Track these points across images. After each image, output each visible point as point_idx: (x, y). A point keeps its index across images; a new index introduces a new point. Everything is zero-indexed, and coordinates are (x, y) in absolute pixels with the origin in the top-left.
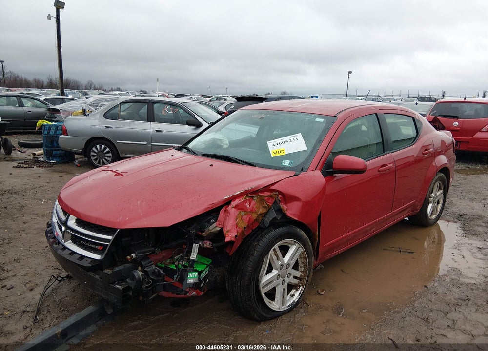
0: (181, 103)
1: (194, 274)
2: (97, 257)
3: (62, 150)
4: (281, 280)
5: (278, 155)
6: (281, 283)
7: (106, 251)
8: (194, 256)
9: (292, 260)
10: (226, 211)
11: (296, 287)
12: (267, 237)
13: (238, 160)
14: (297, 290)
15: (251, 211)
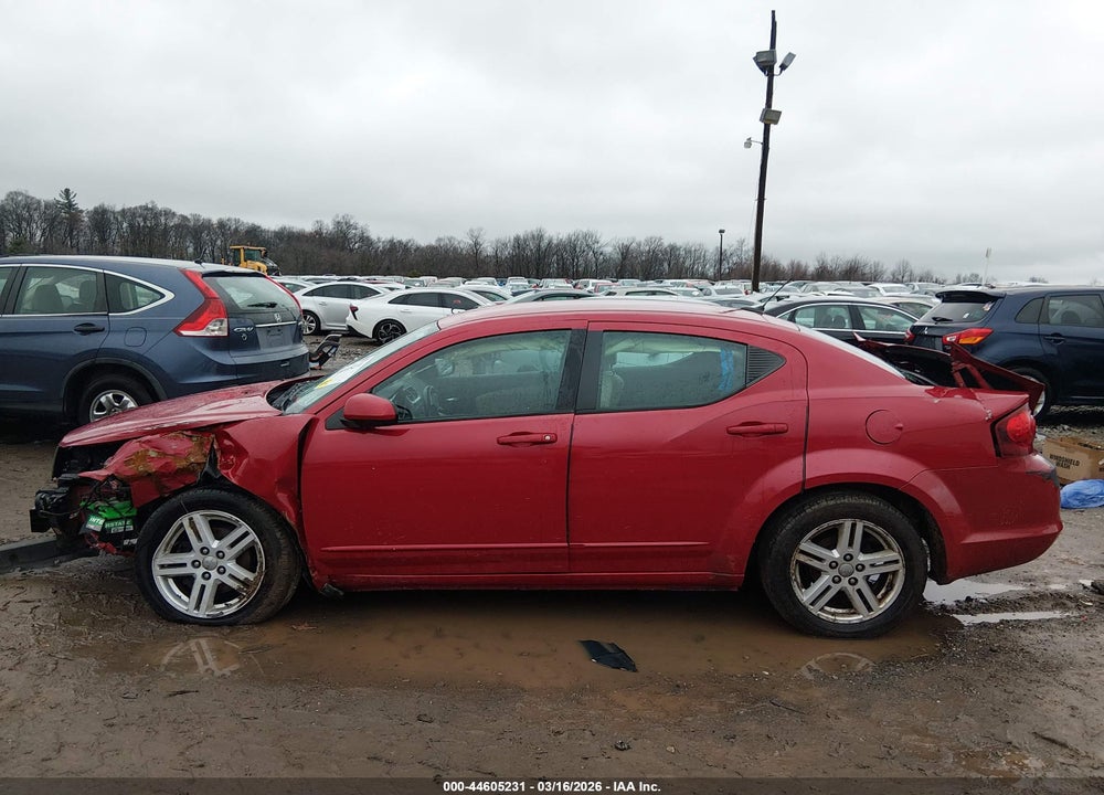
4: (201, 569)
9: (229, 547)
15: (176, 455)
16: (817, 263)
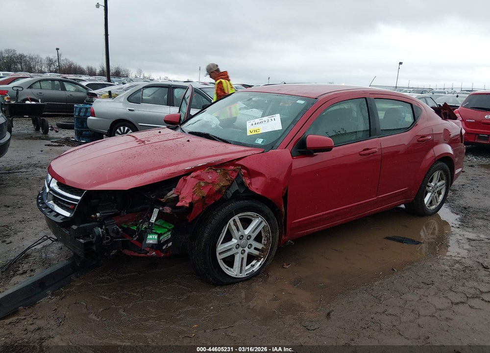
0: (200, 89)
1: (154, 236)
2: (67, 214)
3: (91, 131)
4: (240, 249)
5: (253, 133)
6: (240, 252)
7: (75, 210)
8: (153, 219)
9: (253, 232)
10: (185, 180)
11: (257, 258)
12: (227, 208)
13: (215, 136)
14: (258, 261)
15: (213, 183)
16: (100, 68)
